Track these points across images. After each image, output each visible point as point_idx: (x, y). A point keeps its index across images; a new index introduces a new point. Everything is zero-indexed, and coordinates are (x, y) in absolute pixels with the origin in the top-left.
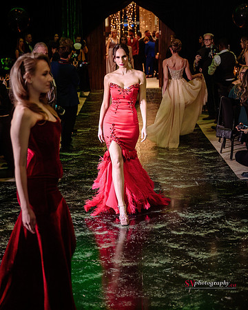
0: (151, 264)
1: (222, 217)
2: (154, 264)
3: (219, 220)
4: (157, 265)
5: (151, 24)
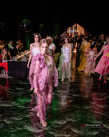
0: (85, 108)
2: (86, 108)
4: (87, 108)
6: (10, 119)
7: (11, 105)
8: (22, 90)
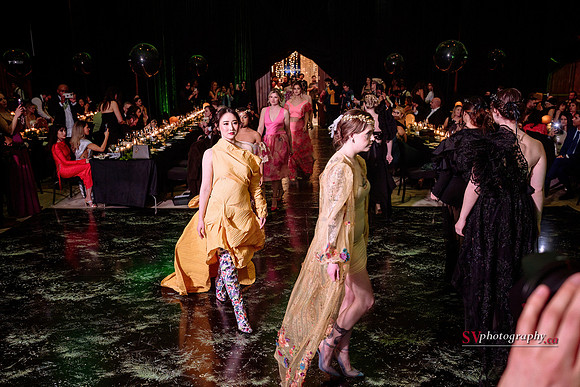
1: (381, 242)
3: (379, 244)
5: (310, 70)
6: (81, 344)
7: (88, 297)
8: (133, 243)
